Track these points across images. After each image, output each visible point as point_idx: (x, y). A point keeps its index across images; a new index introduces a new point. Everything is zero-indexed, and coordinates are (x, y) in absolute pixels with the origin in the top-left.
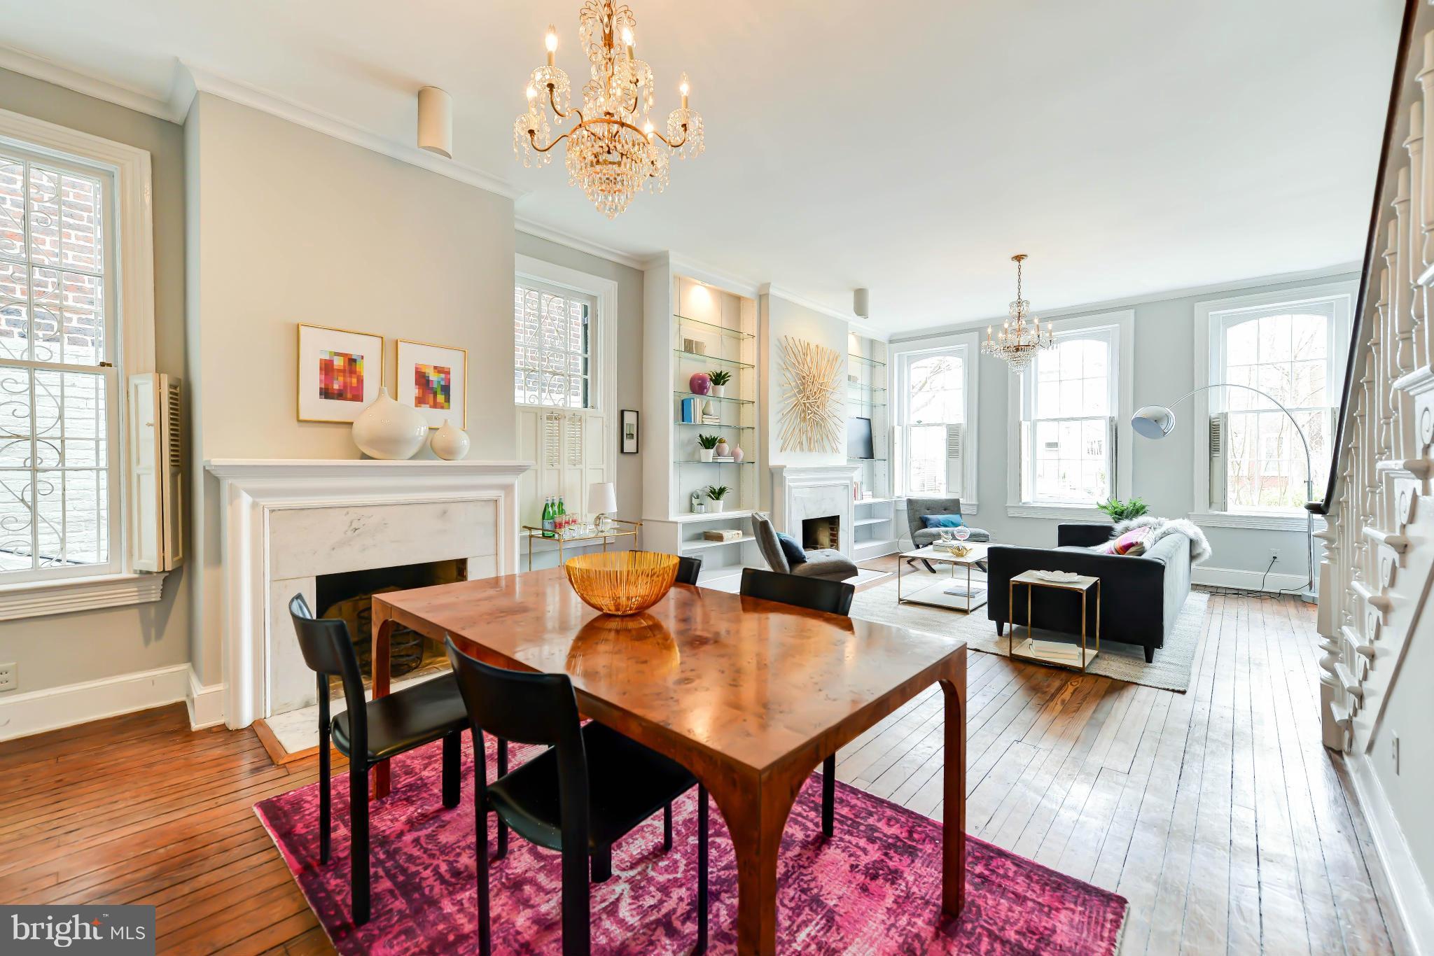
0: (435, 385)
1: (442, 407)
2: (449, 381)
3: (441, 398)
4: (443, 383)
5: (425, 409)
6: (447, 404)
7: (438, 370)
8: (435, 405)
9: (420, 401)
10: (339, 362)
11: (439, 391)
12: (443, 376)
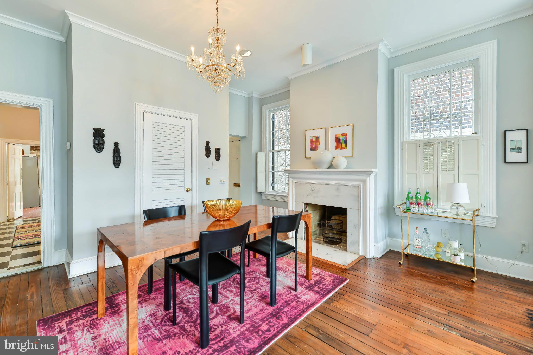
0: (342, 141)
1: (344, 149)
2: (346, 138)
3: (344, 145)
4: (344, 139)
5: (339, 150)
6: (346, 147)
7: (343, 135)
8: (342, 148)
9: (337, 148)
10: (314, 139)
11: (343, 143)
12: (344, 137)
